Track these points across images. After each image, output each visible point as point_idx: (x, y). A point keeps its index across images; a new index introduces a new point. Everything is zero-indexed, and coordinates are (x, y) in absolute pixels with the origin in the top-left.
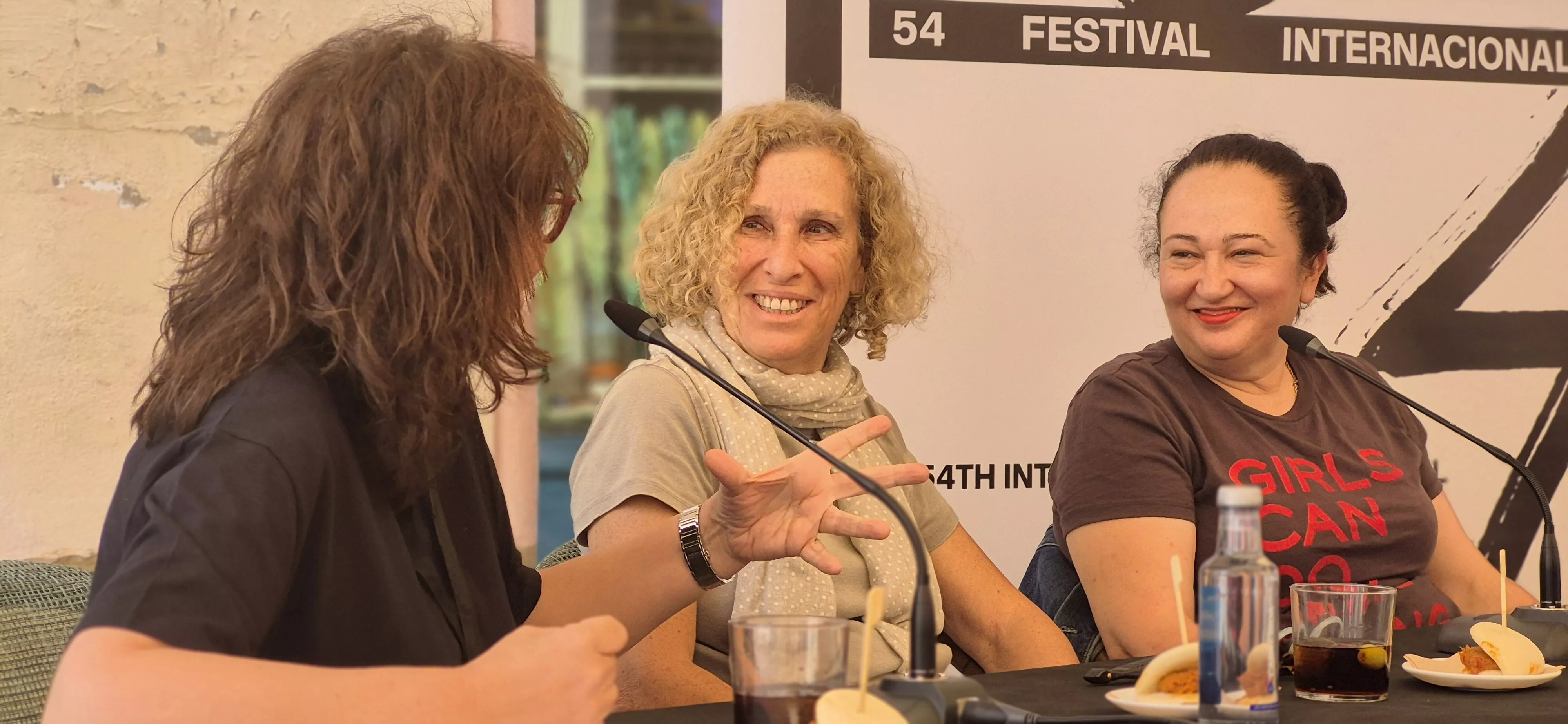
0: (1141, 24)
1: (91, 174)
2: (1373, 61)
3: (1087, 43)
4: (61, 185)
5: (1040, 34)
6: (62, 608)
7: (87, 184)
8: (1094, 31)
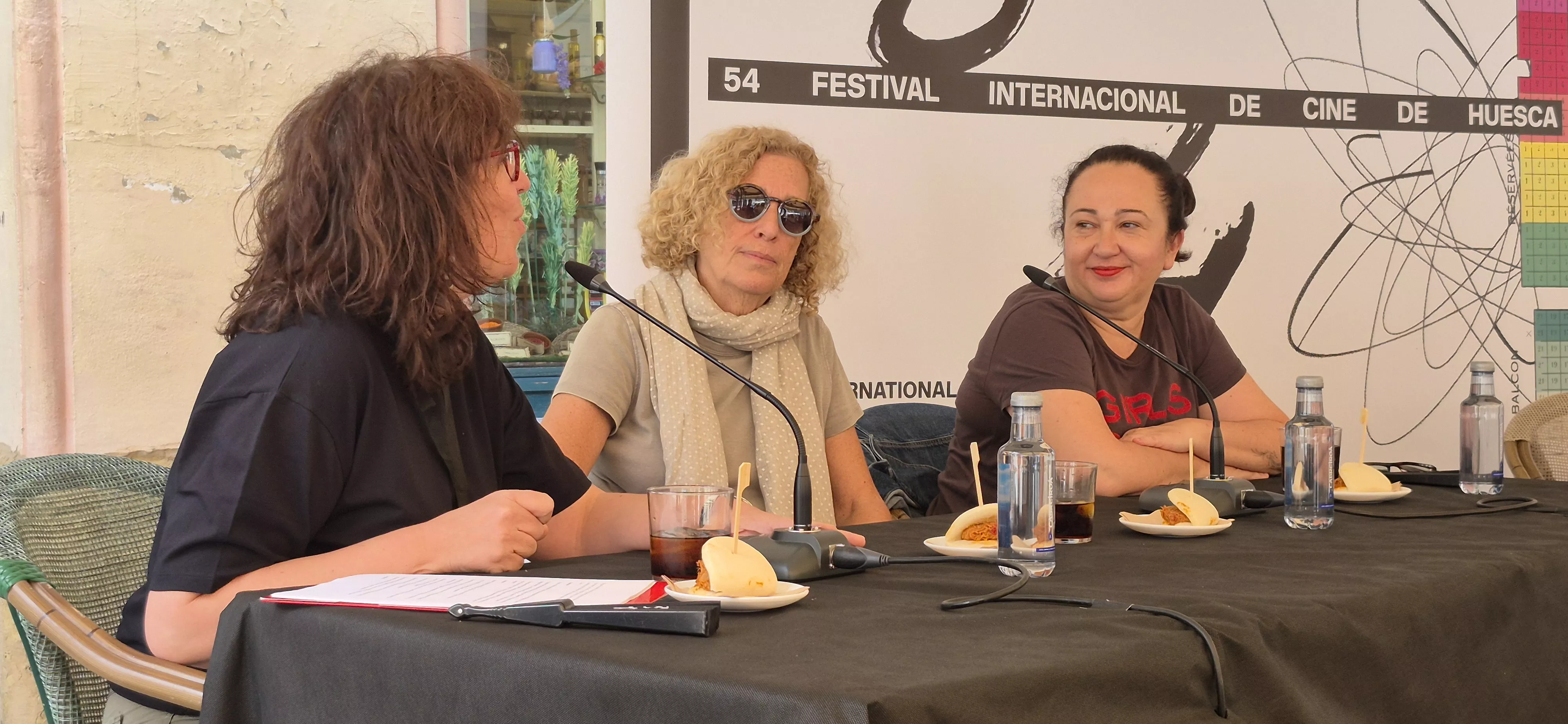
0: (893, 78)
1: (150, 179)
2: (1050, 105)
3: (856, 91)
4: (128, 187)
5: (824, 85)
6: (120, 488)
7: (147, 186)
8: (862, 83)
